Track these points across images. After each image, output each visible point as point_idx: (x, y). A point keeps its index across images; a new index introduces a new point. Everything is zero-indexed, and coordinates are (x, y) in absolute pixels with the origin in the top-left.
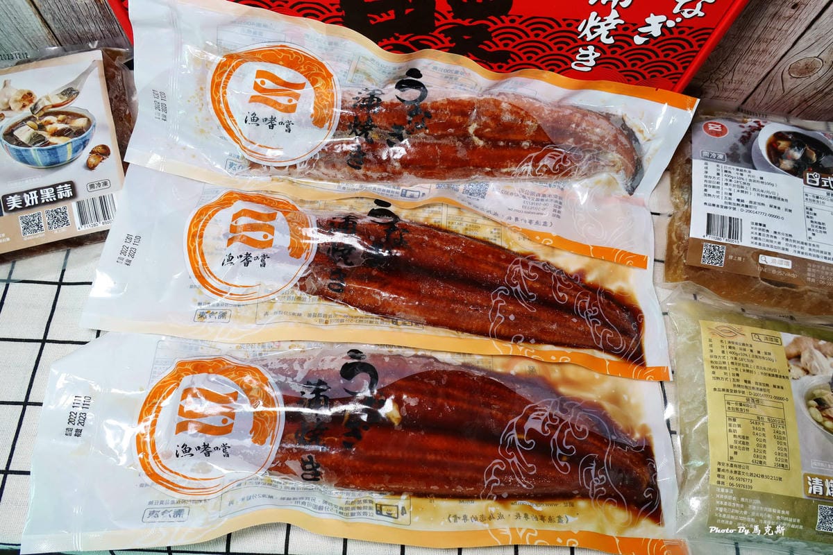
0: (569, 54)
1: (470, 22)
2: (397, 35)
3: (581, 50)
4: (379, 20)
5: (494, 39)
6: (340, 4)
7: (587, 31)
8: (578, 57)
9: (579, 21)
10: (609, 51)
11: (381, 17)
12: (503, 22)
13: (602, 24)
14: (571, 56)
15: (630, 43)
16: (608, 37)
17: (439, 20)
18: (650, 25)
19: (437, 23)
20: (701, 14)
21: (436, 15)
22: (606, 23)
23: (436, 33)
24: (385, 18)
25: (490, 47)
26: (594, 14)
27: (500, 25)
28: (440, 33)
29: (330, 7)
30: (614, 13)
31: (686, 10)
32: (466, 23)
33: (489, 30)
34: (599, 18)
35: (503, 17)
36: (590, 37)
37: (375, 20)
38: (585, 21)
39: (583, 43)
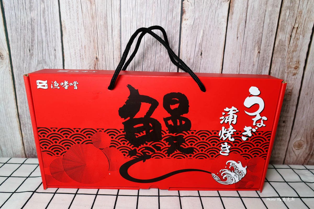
0: (218, 147)
1: (176, 135)
2: (147, 142)
3: (222, 145)
4: (140, 136)
5: (186, 142)
6: (124, 129)
7: (223, 136)
8: (222, 149)
9: (218, 131)
10: (233, 145)
11: (140, 134)
12: (189, 134)
13: (228, 132)
14: (219, 148)
15: (241, 140)
16: (231, 138)
17: (163, 134)
18: (246, 131)
19: (163, 136)
20: (264, 125)
21: (162, 132)
22: (229, 131)
23: (162, 141)
24: (142, 134)
25: (185, 146)
26: (223, 128)
27: (188, 135)
28: (164, 140)
29: (120, 131)
30: (231, 127)
31: (258, 124)
32: (174, 135)
33: (184, 138)
34: (226, 130)
35: (188, 131)
36: (224, 139)
37: (138, 136)
38: (221, 131)
39: (222, 142)
